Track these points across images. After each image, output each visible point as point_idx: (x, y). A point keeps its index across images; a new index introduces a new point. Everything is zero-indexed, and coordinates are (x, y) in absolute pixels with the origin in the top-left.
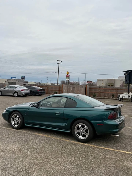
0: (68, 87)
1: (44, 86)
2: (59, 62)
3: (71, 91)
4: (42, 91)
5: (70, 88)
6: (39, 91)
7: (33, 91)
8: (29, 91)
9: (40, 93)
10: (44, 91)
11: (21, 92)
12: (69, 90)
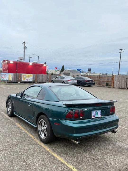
0: (120, 78)
1: (97, 77)
2: (121, 51)
3: (123, 83)
4: (90, 82)
5: (122, 79)
6: (87, 81)
7: (81, 82)
8: (75, 81)
9: (88, 83)
10: (92, 81)
11: (68, 82)
12: (121, 82)
